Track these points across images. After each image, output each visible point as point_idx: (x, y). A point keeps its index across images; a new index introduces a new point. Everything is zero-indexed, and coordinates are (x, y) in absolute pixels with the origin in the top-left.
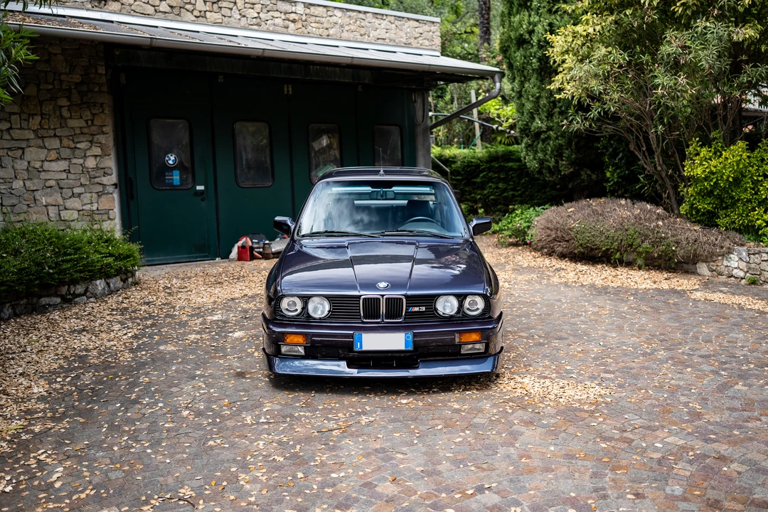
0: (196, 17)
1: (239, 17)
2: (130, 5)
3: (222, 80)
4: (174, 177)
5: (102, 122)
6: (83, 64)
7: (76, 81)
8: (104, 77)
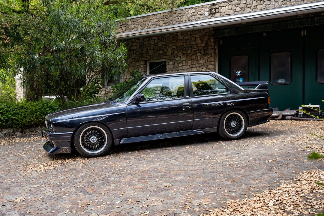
0: (252, 9)
1: (274, 3)
2: (224, 12)
3: (265, 35)
4: (240, 81)
5: (211, 60)
6: (206, 39)
7: (203, 46)
8: (213, 43)
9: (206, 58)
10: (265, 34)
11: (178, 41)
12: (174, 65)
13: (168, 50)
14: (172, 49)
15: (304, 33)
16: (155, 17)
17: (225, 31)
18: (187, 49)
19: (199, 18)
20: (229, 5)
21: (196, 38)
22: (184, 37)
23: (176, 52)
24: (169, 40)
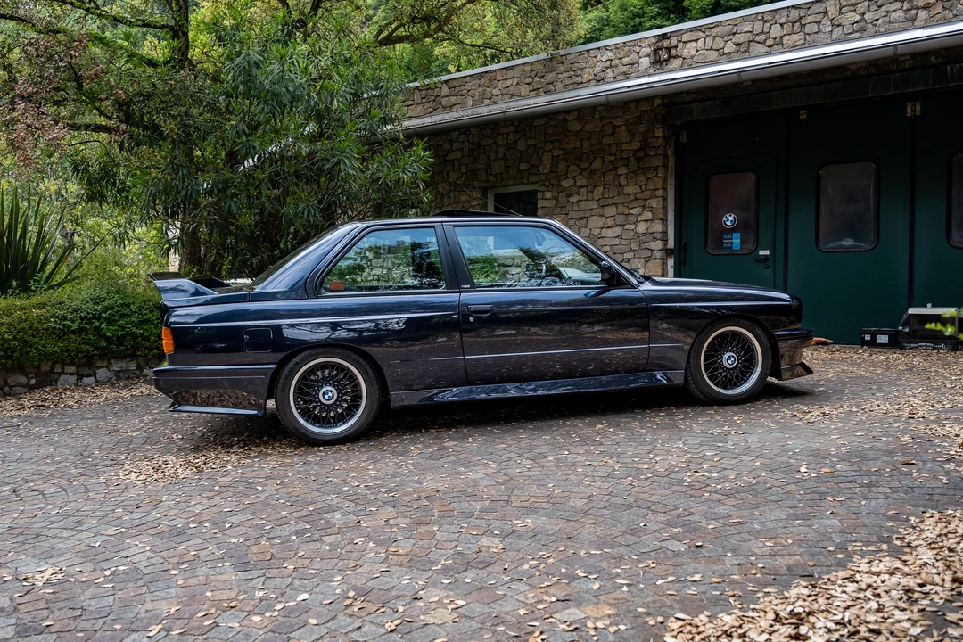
0: (769, 47)
1: (830, 29)
2: (692, 57)
3: (805, 117)
4: (734, 241)
5: (655, 186)
6: (642, 130)
7: (635, 148)
8: (660, 139)
9: (641, 181)
10: (803, 115)
11: (567, 136)
12: (556, 198)
13: (541, 161)
14: (553, 157)
15: (913, 109)
16: (510, 73)
17: (694, 106)
18: (592, 157)
19: (625, 74)
20: (705, 38)
21: (615, 127)
22: (583, 126)
23: (562, 165)
24: (546, 133)
